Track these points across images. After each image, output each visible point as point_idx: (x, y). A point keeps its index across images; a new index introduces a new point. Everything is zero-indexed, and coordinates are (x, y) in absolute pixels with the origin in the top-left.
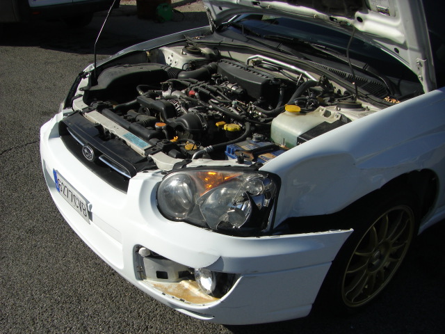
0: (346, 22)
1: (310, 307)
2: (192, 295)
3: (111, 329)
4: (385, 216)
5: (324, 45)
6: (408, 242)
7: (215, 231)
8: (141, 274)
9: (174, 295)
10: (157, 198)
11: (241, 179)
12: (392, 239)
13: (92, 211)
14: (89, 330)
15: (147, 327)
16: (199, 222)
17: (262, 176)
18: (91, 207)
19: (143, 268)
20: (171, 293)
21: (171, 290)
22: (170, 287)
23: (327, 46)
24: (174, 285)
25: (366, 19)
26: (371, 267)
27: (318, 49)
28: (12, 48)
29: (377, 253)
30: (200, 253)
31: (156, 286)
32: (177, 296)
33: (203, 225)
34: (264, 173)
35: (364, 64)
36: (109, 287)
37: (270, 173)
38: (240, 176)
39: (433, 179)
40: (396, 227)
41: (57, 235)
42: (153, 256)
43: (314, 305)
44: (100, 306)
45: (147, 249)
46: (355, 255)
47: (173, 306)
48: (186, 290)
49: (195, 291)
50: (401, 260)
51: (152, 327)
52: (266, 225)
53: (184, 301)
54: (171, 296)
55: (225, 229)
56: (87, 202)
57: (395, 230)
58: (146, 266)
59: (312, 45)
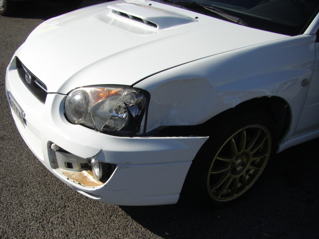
1: (178, 196)
2: (88, 180)
3: (40, 206)
4: (243, 131)
5: (212, 7)
6: (268, 155)
7: (101, 132)
8: (55, 165)
9: (75, 180)
10: (64, 108)
11: (120, 93)
12: (251, 150)
13: (26, 118)
14: (24, 206)
15: (65, 206)
16: (90, 125)
17: (135, 91)
18: (25, 115)
19: (56, 159)
20: (73, 179)
21: (74, 176)
22: (73, 174)
23: (215, 7)
24: (78, 173)
26: (234, 171)
27: (209, 9)
28: (22, 19)
29: (239, 161)
30: (87, 147)
31: (64, 173)
32: (77, 181)
33: (93, 127)
34: (137, 89)
35: (238, 19)
36: (46, 178)
37: (141, 89)
38: (119, 92)
39: (286, 106)
40: (254, 142)
41: (19, 141)
42: (61, 150)
43: (181, 194)
44: (36, 190)
45: (56, 145)
46: (216, 159)
47: (75, 189)
48: (85, 177)
49: (91, 178)
50: (262, 169)
51: (69, 207)
52: (139, 129)
53: (80, 184)
54: (73, 180)
55: (107, 131)
56: (23, 111)
57: (253, 143)
58: (57, 158)
59: (204, 7)
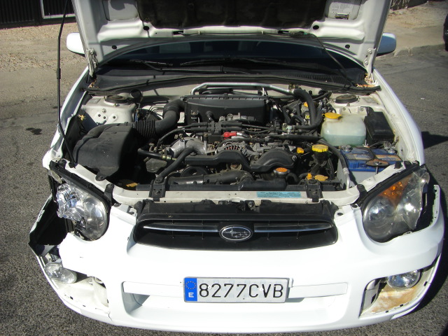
0: (303, 32)
21: (385, 306)
22: (382, 305)
25: (323, 26)
32: (395, 306)
49: (395, 293)
53: (402, 305)
58: (366, 299)
